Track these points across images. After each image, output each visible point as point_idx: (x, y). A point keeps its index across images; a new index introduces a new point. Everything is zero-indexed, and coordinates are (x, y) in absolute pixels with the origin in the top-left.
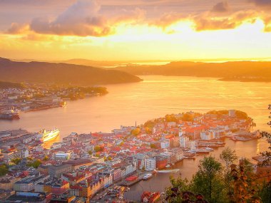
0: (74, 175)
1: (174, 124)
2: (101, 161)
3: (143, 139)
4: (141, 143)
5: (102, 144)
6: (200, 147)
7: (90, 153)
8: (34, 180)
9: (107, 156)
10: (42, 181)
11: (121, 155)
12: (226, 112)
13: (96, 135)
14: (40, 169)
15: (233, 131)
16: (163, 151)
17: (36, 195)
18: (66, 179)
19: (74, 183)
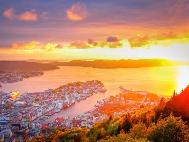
0: (24, 112)
1: (72, 87)
2: (38, 105)
3: (58, 94)
4: (56, 96)
5: (38, 97)
6: (82, 97)
7: (33, 101)
8: (5, 115)
9: (40, 102)
10: (9, 115)
11: (47, 102)
12: (93, 81)
13: (36, 93)
14: (9, 109)
15: (96, 89)
16: (66, 99)
17: (6, 121)
18: (20, 114)
19: (24, 115)
